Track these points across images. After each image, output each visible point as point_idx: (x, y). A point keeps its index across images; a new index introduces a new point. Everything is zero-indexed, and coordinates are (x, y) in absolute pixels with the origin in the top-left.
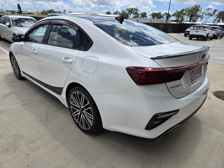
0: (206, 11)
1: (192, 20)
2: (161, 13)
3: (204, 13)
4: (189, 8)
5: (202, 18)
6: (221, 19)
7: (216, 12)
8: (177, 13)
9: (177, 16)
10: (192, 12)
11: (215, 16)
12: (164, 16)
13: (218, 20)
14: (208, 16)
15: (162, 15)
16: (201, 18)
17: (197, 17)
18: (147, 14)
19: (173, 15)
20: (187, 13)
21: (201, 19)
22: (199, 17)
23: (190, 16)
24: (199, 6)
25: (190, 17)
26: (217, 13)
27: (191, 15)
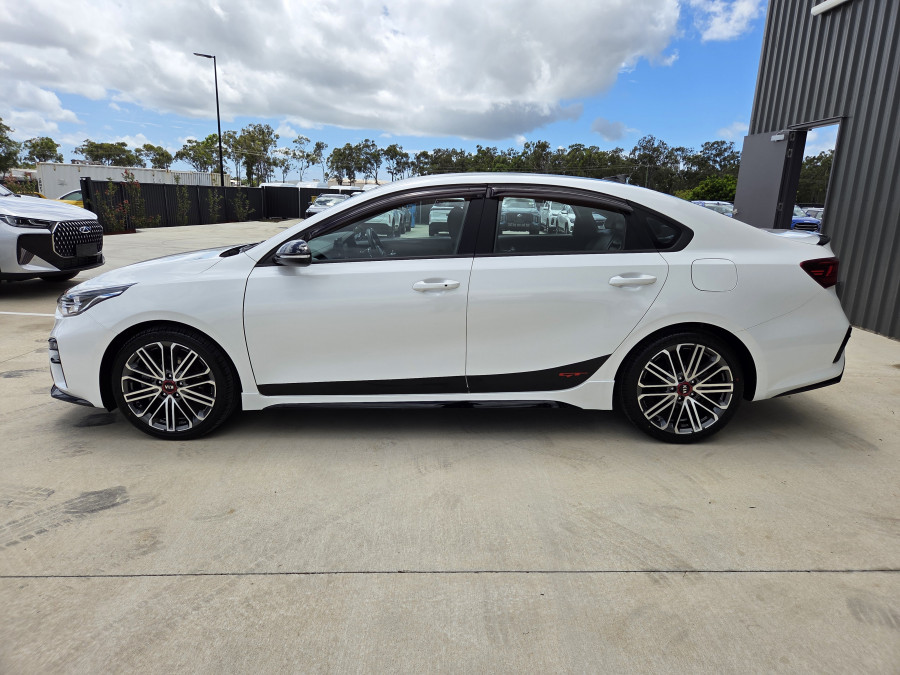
0: (293, 146)
1: (253, 173)
2: (124, 144)
3: (286, 153)
4: (235, 133)
5: (287, 168)
6: (345, 171)
7: (323, 152)
8: (193, 148)
9: (194, 160)
10: (249, 147)
11: (325, 164)
12: (141, 157)
13: (336, 176)
14: (305, 164)
15: (133, 153)
16: (283, 168)
17: (270, 164)
18: (58, 146)
19: (180, 155)
20: (230, 150)
21: (285, 171)
22: (275, 164)
23: (244, 159)
24: (268, 128)
25: (244, 163)
26: (327, 153)
27: (247, 157)
